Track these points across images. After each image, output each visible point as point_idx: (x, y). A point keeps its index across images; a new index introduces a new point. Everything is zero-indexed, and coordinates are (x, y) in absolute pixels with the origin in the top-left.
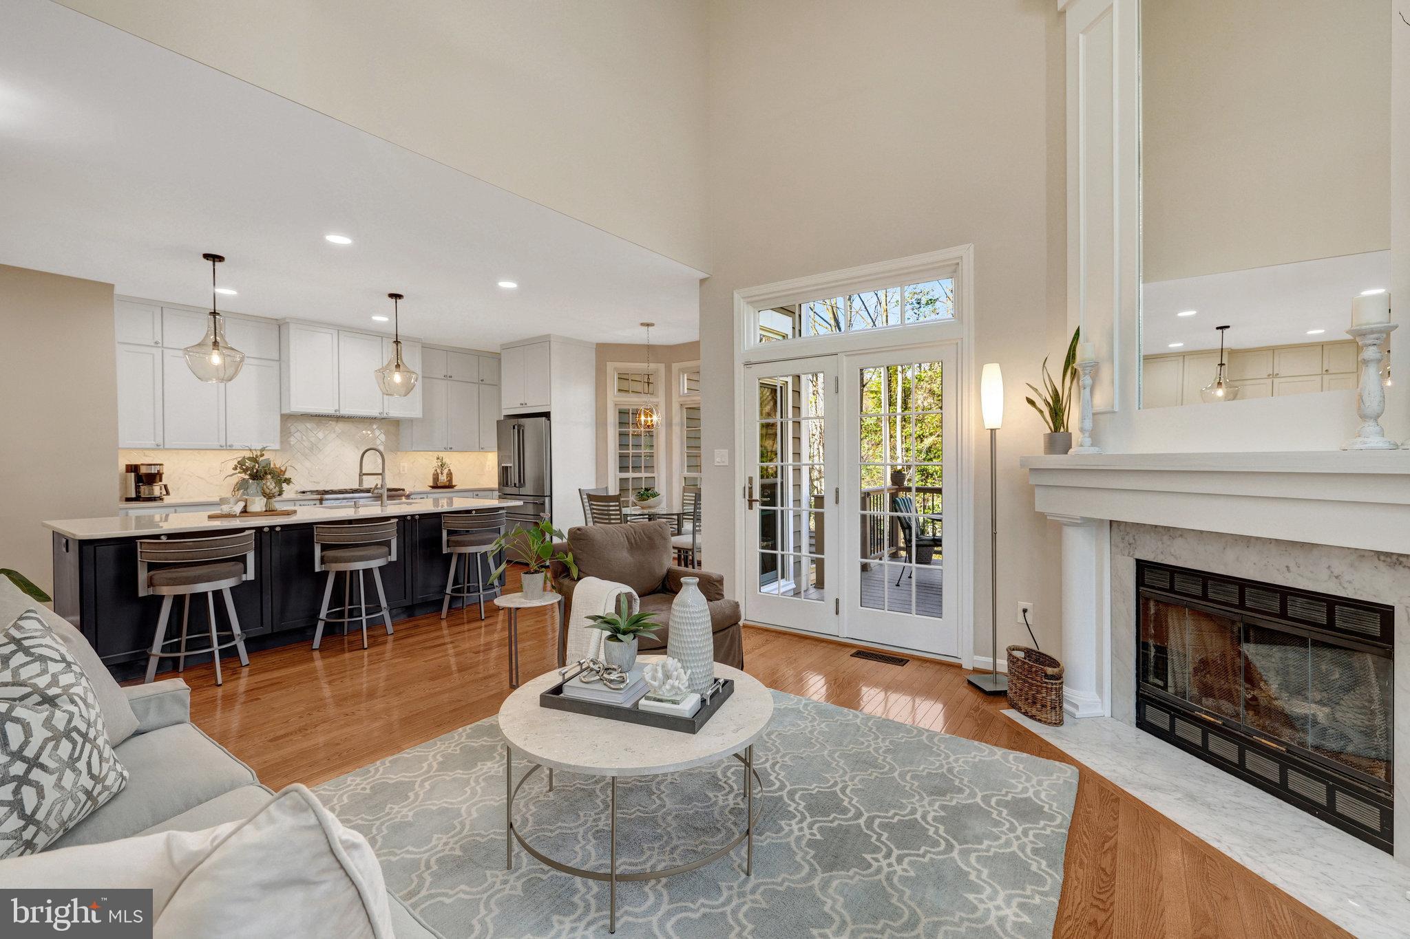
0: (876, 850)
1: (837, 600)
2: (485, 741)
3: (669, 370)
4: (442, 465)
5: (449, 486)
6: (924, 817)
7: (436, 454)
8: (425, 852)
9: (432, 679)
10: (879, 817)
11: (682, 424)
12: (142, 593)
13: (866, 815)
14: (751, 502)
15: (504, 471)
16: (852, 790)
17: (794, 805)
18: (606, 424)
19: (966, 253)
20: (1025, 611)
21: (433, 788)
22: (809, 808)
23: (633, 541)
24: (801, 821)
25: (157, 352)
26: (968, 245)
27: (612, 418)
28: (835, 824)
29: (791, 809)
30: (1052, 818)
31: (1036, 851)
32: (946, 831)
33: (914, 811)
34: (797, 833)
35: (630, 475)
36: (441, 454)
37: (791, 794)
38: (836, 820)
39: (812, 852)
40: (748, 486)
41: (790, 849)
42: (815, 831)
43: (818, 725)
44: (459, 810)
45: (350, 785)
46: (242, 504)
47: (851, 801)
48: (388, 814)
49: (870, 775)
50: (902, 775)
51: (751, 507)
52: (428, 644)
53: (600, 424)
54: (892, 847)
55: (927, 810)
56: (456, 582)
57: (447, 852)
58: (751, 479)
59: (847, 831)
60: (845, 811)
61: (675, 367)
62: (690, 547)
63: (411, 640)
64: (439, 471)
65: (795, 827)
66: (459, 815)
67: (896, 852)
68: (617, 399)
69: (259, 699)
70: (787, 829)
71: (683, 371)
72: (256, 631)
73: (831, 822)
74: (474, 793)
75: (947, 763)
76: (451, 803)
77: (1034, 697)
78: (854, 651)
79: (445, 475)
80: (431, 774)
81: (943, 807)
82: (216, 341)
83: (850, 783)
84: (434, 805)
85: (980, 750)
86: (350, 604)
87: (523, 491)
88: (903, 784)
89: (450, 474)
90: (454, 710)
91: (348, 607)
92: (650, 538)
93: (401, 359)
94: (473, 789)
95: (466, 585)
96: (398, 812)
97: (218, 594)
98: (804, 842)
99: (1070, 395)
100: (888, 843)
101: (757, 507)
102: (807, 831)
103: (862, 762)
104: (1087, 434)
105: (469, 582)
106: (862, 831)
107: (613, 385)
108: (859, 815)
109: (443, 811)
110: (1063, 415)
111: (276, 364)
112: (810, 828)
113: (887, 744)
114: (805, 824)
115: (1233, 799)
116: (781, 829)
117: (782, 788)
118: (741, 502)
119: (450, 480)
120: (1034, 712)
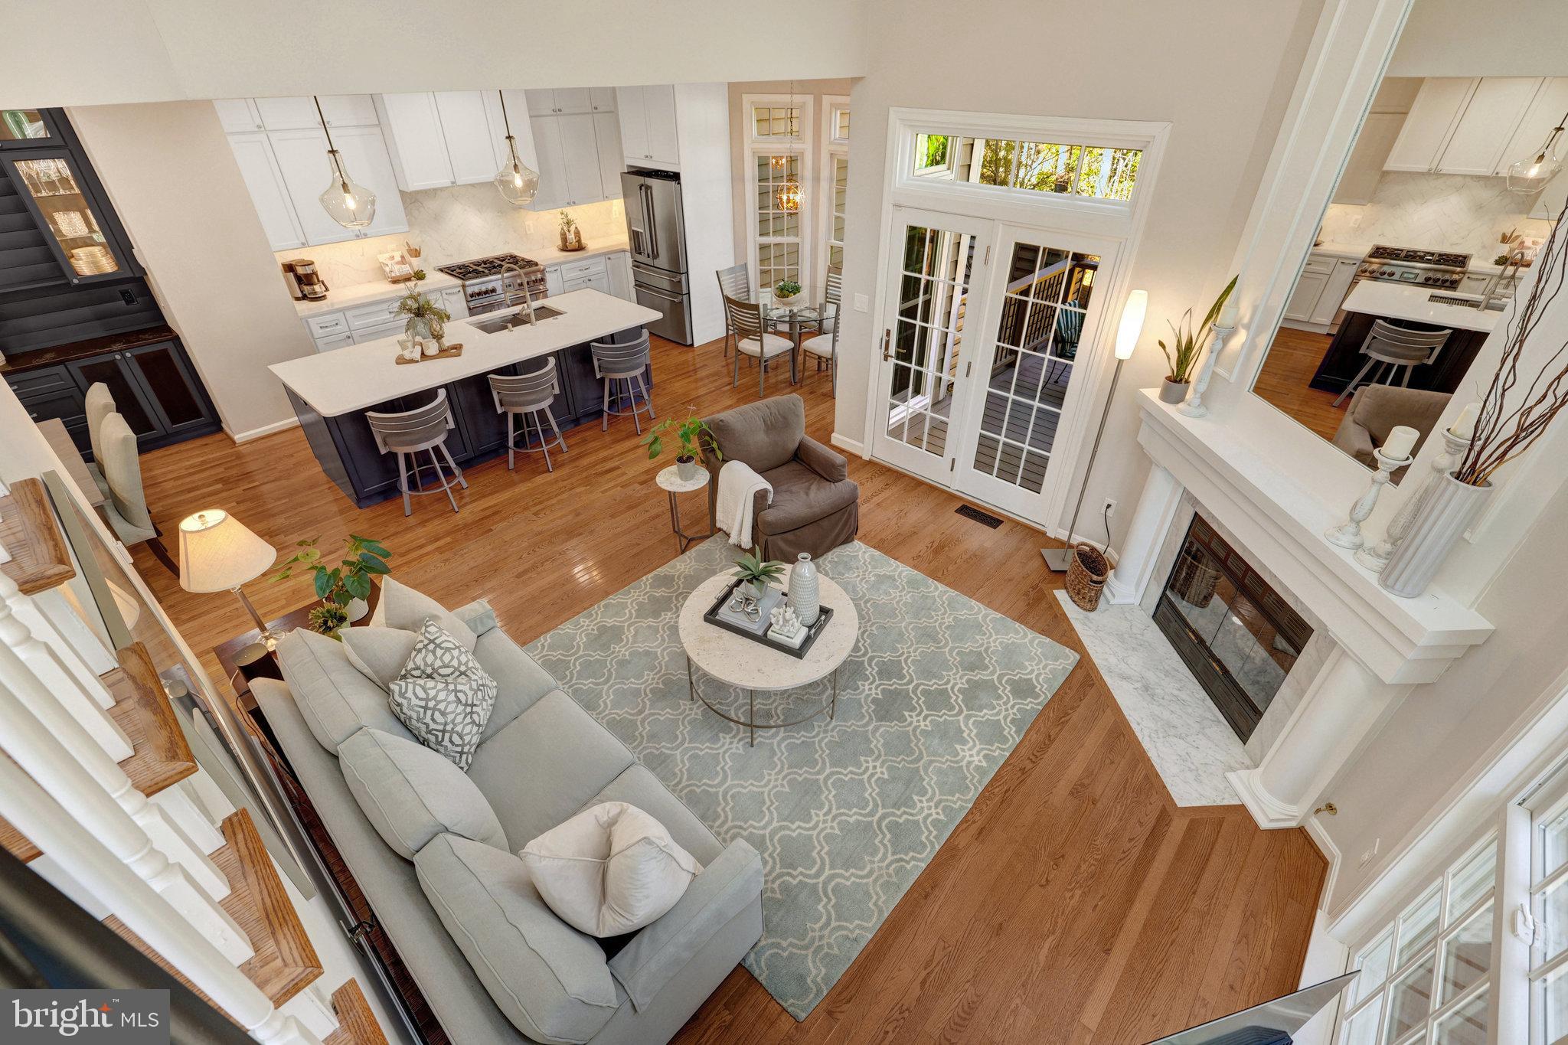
0: (913, 709)
1: (954, 460)
2: (664, 592)
3: (818, 103)
4: (569, 223)
5: (580, 248)
6: (952, 688)
7: (560, 210)
8: (642, 684)
9: (612, 516)
10: (923, 684)
11: (832, 180)
12: (383, 451)
13: (915, 682)
14: (886, 357)
15: (635, 236)
16: (913, 660)
17: (870, 670)
18: (742, 179)
19: (1160, 132)
20: (1109, 506)
21: (636, 632)
22: (880, 673)
23: (769, 423)
24: (872, 683)
25: (263, 137)
26: (1166, 124)
27: (751, 170)
28: (892, 688)
29: (867, 673)
30: (1037, 696)
31: (1013, 721)
32: (963, 700)
33: (948, 682)
34: (867, 692)
35: (771, 240)
36: (565, 210)
37: (871, 659)
38: (894, 684)
39: (873, 707)
40: (885, 338)
41: (860, 702)
42: (879, 692)
43: (905, 595)
44: (656, 653)
45: (582, 626)
46: (418, 349)
47: (910, 670)
48: (613, 652)
49: (929, 648)
50: (951, 651)
51: (886, 359)
52: (600, 468)
53: (737, 178)
54: (924, 708)
55: (957, 681)
56: (611, 395)
57: (654, 685)
58: (888, 333)
59: (899, 693)
60: (902, 677)
61: (826, 100)
62: (829, 357)
63: (585, 462)
64: (565, 229)
65: (867, 687)
66: (657, 657)
67: (925, 712)
68: (757, 146)
69: (492, 530)
70: (861, 688)
71: (835, 106)
72: (463, 456)
73: (891, 685)
74: (663, 640)
75: (987, 643)
76: (650, 647)
77: (1079, 590)
78: (960, 505)
79: (572, 232)
80: (633, 620)
81: (968, 681)
82: (344, 183)
83: (912, 654)
84: (641, 647)
85: (1017, 632)
86: (528, 426)
87: (657, 263)
88: (949, 658)
89: (577, 233)
90: (636, 555)
91: (527, 429)
92: (784, 418)
93: (518, 158)
94: (662, 636)
95: (620, 396)
96: (619, 652)
97: (436, 449)
98: (870, 699)
99: (1201, 347)
100: (923, 705)
101: (893, 361)
102: (874, 691)
103: (928, 635)
104: (1198, 395)
105: (621, 393)
106: (908, 694)
107: (751, 128)
108: (911, 681)
109: (647, 653)
110: (1186, 367)
111: (377, 130)
112: (876, 689)
113: (951, 620)
114: (873, 686)
115: (1176, 692)
116: (857, 688)
117: (864, 655)
118: (877, 353)
119: (579, 241)
120: (1076, 599)
